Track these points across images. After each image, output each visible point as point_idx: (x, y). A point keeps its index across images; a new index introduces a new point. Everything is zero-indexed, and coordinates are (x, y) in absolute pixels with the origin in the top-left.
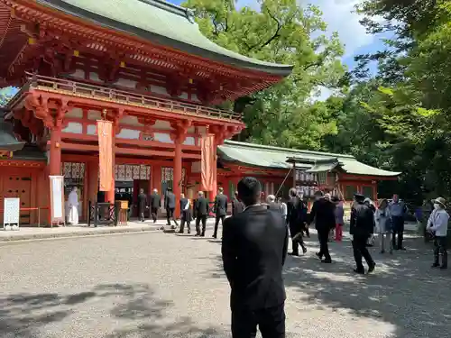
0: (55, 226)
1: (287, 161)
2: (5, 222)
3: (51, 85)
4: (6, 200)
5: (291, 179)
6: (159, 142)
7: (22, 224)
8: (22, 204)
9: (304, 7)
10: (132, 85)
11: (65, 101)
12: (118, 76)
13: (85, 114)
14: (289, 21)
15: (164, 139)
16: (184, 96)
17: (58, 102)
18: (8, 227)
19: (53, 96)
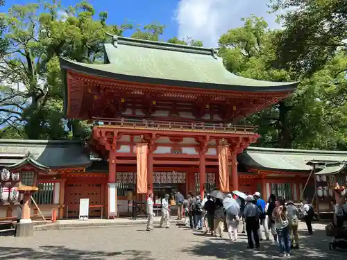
0: (112, 218)
1: (307, 164)
2: (80, 215)
3: (108, 124)
4: (81, 200)
6: (185, 154)
7: (91, 217)
8: (91, 203)
10: (165, 114)
11: (116, 132)
12: (154, 109)
13: (132, 139)
15: (190, 151)
16: (207, 117)
17: (112, 133)
18: (82, 218)
19: (108, 130)
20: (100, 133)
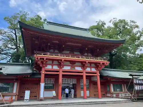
1: (129, 75)
2: (25, 99)
3: (41, 54)
4: (26, 91)
5: (132, 82)
8: (31, 93)
9: (129, 22)
10: (68, 52)
11: (45, 58)
13: (53, 62)
14: (124, 27)
15: (79, 69)
16: (86, 54)
17: (43, 59)
18: (26, 101)
19: (41, 57)
20: (38, 58)
